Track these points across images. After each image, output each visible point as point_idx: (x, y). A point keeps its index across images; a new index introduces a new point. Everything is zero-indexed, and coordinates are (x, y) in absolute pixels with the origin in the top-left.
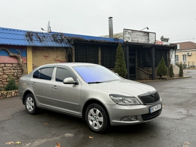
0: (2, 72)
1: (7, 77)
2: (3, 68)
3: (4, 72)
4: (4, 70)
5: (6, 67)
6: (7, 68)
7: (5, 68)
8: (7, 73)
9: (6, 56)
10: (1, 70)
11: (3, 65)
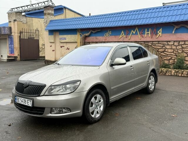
0: (180, 50)
1: (186, 55)
2: (182, 46)
3: (183, 50)
4: (183, 48)
5: (186, 44)
6: (186, 46)
7: (184, 46)
8: (185, 51)
9: (186, 33)
10: (180, 48)
11: (183, 43)
